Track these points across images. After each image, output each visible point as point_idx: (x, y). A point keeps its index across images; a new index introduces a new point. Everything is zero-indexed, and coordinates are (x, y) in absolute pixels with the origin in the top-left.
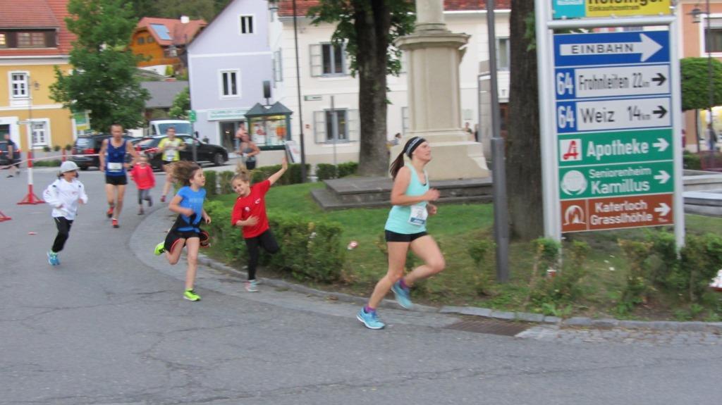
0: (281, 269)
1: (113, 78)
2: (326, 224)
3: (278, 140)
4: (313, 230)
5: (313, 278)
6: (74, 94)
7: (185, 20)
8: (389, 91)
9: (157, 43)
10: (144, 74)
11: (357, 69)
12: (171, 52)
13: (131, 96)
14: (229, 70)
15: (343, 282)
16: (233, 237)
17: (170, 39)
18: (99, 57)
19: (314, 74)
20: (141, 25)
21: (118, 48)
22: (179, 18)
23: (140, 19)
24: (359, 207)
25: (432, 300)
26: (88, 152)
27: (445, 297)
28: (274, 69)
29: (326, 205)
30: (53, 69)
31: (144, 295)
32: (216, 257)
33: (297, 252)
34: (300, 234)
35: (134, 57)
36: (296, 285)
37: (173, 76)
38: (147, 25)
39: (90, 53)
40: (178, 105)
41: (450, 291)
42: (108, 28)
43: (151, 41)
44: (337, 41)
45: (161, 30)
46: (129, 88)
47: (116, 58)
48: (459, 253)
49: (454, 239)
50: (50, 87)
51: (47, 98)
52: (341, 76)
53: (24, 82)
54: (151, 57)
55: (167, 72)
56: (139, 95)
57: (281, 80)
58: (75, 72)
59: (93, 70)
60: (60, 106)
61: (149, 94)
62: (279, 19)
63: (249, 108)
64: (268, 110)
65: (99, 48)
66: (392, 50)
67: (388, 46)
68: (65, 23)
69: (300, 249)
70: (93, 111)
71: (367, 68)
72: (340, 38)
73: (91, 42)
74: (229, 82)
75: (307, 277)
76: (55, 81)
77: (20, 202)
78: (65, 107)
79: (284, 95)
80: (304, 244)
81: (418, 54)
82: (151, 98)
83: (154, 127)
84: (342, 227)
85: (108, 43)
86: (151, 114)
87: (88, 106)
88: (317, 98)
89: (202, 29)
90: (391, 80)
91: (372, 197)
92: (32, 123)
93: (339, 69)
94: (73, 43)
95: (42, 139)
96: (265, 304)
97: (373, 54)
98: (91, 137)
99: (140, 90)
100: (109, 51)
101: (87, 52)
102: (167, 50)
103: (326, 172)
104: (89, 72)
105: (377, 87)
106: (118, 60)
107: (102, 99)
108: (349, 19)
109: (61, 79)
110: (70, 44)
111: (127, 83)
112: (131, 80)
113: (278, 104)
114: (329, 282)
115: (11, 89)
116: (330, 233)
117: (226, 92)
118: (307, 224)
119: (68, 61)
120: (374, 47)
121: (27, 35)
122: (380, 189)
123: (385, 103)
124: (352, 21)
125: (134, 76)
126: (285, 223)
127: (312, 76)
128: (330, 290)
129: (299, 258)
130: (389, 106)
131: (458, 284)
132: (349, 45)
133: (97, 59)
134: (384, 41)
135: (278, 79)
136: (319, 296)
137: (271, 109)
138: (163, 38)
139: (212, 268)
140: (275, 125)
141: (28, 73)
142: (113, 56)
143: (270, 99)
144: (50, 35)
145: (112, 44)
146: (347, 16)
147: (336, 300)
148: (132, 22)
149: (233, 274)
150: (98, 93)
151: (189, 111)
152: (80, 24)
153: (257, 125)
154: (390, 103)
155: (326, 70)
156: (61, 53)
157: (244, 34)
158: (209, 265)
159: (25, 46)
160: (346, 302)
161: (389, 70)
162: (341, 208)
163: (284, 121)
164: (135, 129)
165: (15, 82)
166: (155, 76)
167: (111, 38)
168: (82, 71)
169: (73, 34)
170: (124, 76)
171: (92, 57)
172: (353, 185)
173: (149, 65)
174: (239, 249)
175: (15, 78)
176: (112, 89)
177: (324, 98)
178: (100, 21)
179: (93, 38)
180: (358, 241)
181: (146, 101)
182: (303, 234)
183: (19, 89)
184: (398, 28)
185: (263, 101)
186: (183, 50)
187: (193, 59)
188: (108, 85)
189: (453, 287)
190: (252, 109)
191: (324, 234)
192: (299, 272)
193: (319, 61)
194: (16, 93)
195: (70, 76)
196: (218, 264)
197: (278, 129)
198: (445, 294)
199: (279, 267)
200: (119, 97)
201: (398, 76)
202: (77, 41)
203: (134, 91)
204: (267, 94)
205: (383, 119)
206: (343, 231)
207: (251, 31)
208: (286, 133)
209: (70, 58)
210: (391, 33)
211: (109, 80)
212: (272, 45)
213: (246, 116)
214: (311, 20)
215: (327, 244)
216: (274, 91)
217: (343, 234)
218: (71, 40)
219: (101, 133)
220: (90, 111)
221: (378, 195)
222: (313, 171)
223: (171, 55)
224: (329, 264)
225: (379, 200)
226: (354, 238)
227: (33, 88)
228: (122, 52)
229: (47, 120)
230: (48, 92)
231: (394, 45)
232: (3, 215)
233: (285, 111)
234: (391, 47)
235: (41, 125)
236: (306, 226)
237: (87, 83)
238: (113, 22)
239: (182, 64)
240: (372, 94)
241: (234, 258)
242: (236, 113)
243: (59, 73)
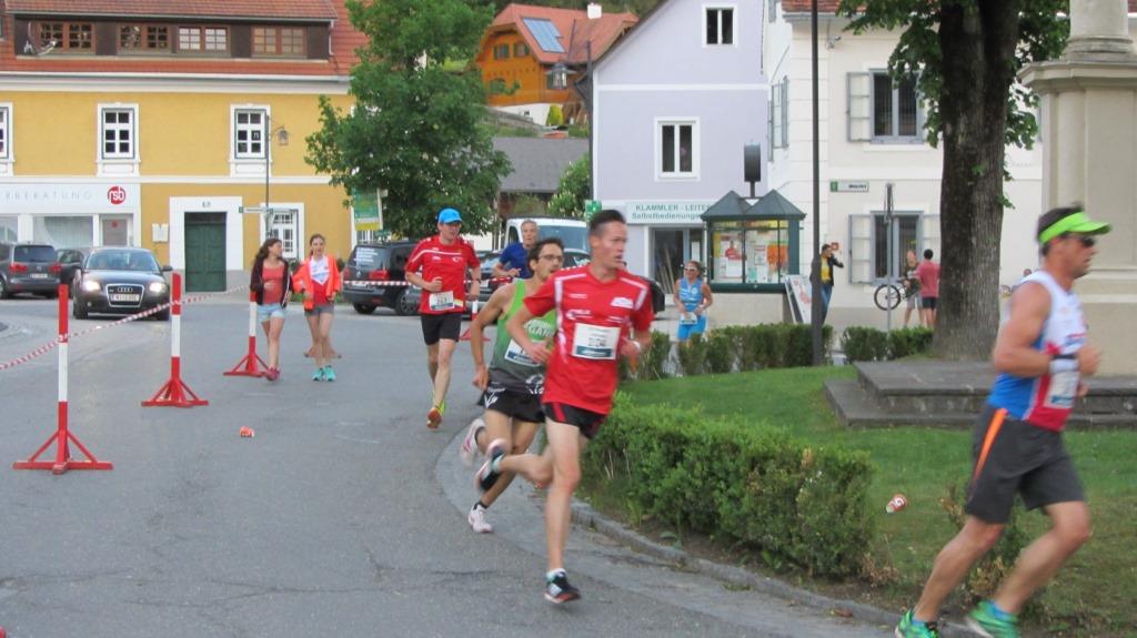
0: (740, 543)
1: (436, 127)
2: (840, 455)
3: (770, 274)
4: (813, 466)
5: (806, 567)
6: (355, 156)
7: (594, 11)
8: (1008, 179)
9: (535, 59)
10: (503, 120)
11: (941, 128)
12: (558, 77)
13: (471, 165)
14: (676, 121)
15: (868, 580)
16: (645, 470)
17: (561, 50)
18: (411, 82)
19: (854, 137)
20: (501, 20)
21: (450, 65)
22: (584, 8)
23: (500, 8)
24: (922, 424)
25: (1053, 632)
26: (377, 276)
27: (1083, 626)
28: (772, 122)
29: (851, 415)
30: (319, 103)
31: (453, 577)
32: (609, 510)
33: (775, 511)
34: (781, 471)
35: (484, 84)
36: (768, 579)
37: (560, 128)
38: (516, 19)
39: (391, 72)
40: (569, 188)
41: (1095, 615)
42: (431, 24)
43: (523, 53)
44: (901, 67)
45: (545, 33)
46: (468, 149)
47: (447, 86)
48: (1122, 535)
49: (1114, 505)
50: (310, 140)
51: (303, 161)
52: (911, 142)
53: (260, 127)
54: (517, 86)
55: (551, 118)
56: (486, 163)
57: (785, 145)
58: (360, 111)
59: (396, 109)
60: (325, 178)
61: (509, 163)
62: (784, 16)
63: (712, 201)
64: (751, 207)
65: (411, 62)
66: (1019, 92)
67: (1011, 82)
68: (347, 10)
69: (778, 502)
70: (391, 191)
71: (962, 127)
72: (909, 61)
73: (395, 50)
74: (676, 145)
75: (791, 565)
76: (319, 127)
77: (230, 370)
78: (335, 181)
79: (787, 178)
80: (791, 493)
81: (1067, 103)
82: (513, 170)
83: (513, 231)
84: (873, 464)
85: (428, 54)
86: (510, 203)
87: (383, 182)
88: (858, 187)
89: (628, 31)
90: (1013, 155)
91: (951, 404)
92: (271, 211)
93: (908, 129)
94: (359, 53)
95: (287, 244)
96: (697, 614)
97: (977, 97)
98: (385, 245)
99: (491, 154)
100: (431, 71)
101: (390, 71)
102: (549, 72)
103: (864, 345)
104: (387, 114)
105: (981, 169)
106: (446, 91)
107: (410, 168)
108: (929, 22)
109: (331, 123)
110: (353, 53)
111: (465, 138)
112: (475, 131)
113: (773, 196)
114: (837, 579)
115: (233, 141)
116: (847, 474)
117: (668, 165)
118: (800, 451)
119: (350, 88)
120: (980, 83)
121: (271, 32)
122: (970, 387)
123: (998, 204)
124: (936, 27)
125: (481, 124)
126: (751, 447)
127: (850, 140)
128: (838, 595)
129: (778, 523)
130: (1005, 209)
131: (1115, 603)
132: (926, 76)
133: (405, 86)
134: (1001, 74)
135: (778, 142)
136: (812, 607)
137: (756, 204)
138: (545, 48)
139: (596, 530)
140: (766, 240)
141: (268, 109)
142: (438, 81)
143: (757, 184)
144: (316, 36)
145: (440, 57)
146: (924, 16)
147: (849, 617)
148: (484, 12)
149: (641, 548)
150: (406, 158)
151: (588, 203)
152: (377, 13)
153: (727, 239)
154: (1009, 205)
155: (881, 128)
156: (337, 71)
157: (712, 46)
158: (593, 525)
159: (265, 54)
160: (871, 623)
161: (1009, 134)
162: (883, 424)
163: (784, 233)
164: (477, 234)
165: (242, 127)
166: (526, 126)
167: (437, 44)
168: (375, 109)
169: (363, 34)
170: (460, 123)
171: (396, 81)
172: (915, 376)
173: (514, 103)
174: (654, 496)
175: (242, 118)
176: (433, 151)
177: (872, 186)
178: (414, 9)
179: (401, 42)
180: (908, 497)
181: (501, 177)
182: (789, 472)
183: (249, 142)
184: (1034, 45)
185: (743, 189)
186: (581, 76)
187: (600, 93)
188: (424, 141)
189: (1101, 606)
190: (717, 203)
191: (834, 476)
192: (778, 553)
193: (865, 108)
194: (242, 148)
195: (349, 118)
196: (612, 524)
197: (771, 248)
198: (1081, 621)
199: (737, 539)
200: (448, 165)
201: (1029, 147)
202: (367, 47)
203: (476, 155)
204: (753, 173)
205: (992, 239)
206: (874, 472)
207: (727, 39)
208: (786, 258)
209: (352, 83)
210: (1019, 55)
211: (427, 128)
212: (769, 71)
213: (703, 217)
214: (848, 22)
215: (839, 496)
216: (767, 169)
217: (877, 480)
218: (356, 44)
219: (406, 239)
220: (386, 193)
221: (965, 400)
222: (837, 343)
223: (556, 84)
224: (838, 538)
225: (967, 411)
226: (902, 488)
227: (274, 141)
228: (460, 74)
229: (300, 206)
230: (302, 150)
231: (1020, 81)
232: (194, 397)
233: (787, 211)
234: (1015, 86)
235: (287, 217)
236: (797, 457)
237: (382, 135)
238: (443, 13)
239: (582, 103)
240: (969, 184)
241: (645, 513)
242: (687, 213)
243: (328, 112)
